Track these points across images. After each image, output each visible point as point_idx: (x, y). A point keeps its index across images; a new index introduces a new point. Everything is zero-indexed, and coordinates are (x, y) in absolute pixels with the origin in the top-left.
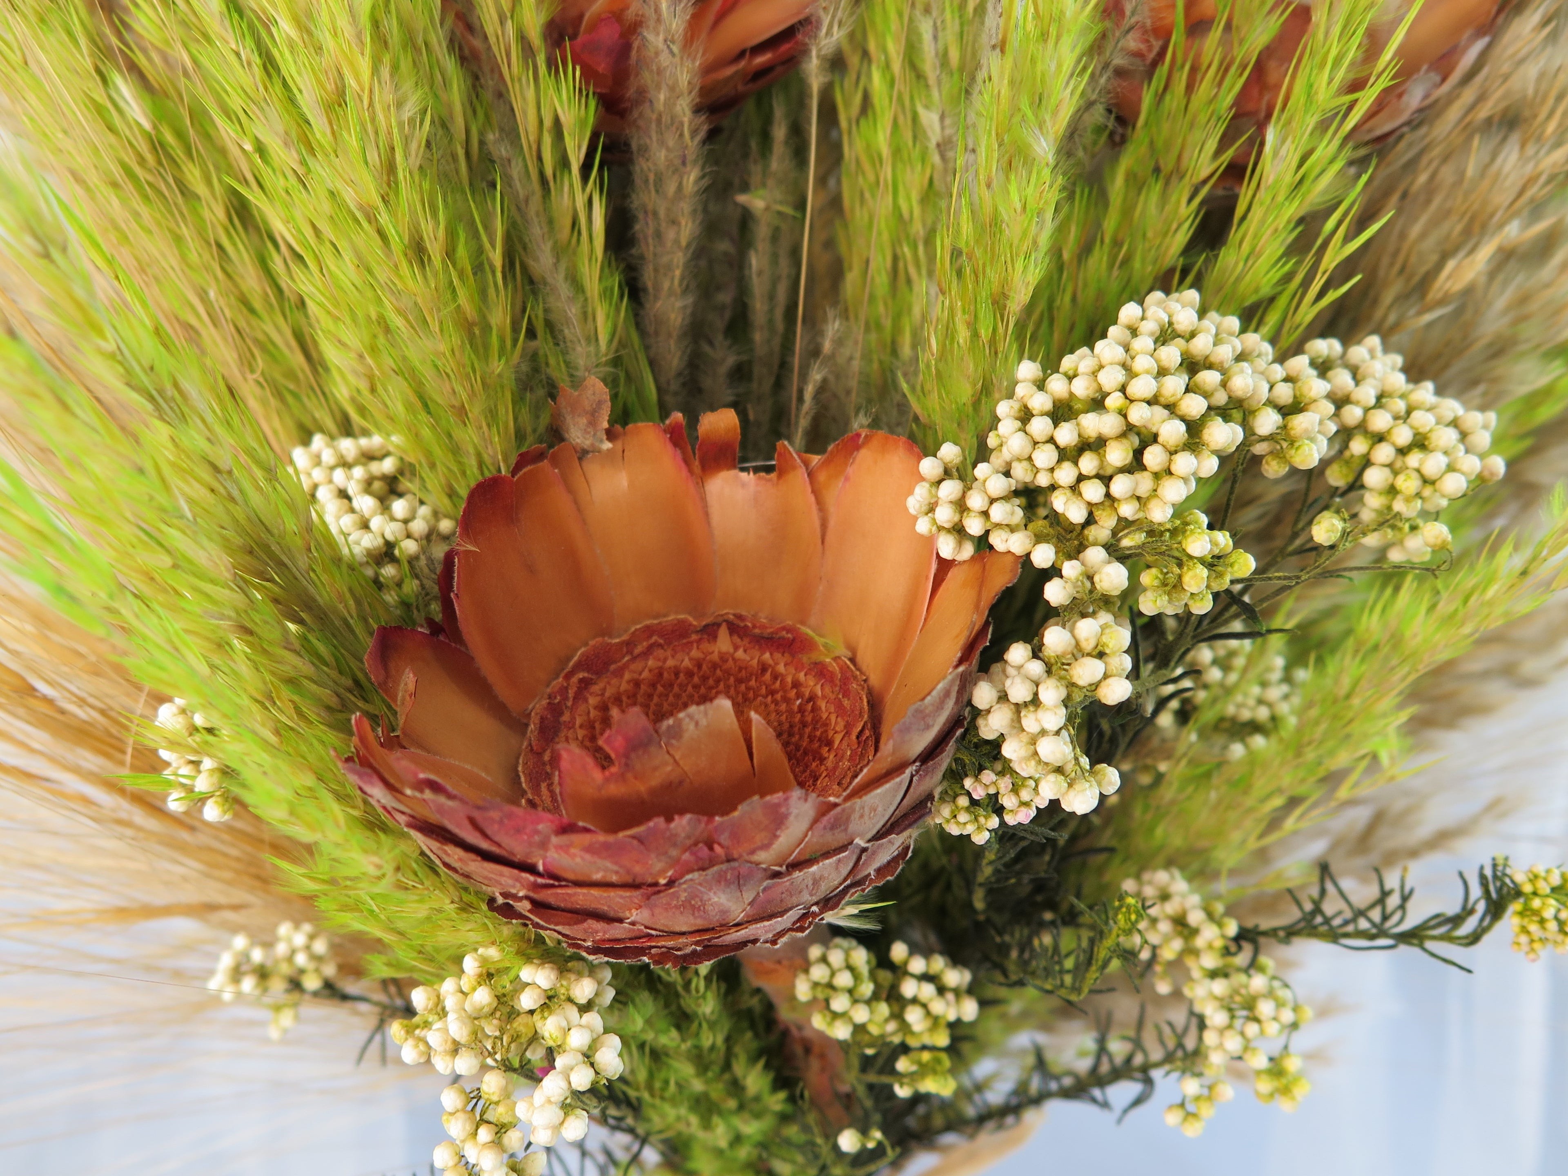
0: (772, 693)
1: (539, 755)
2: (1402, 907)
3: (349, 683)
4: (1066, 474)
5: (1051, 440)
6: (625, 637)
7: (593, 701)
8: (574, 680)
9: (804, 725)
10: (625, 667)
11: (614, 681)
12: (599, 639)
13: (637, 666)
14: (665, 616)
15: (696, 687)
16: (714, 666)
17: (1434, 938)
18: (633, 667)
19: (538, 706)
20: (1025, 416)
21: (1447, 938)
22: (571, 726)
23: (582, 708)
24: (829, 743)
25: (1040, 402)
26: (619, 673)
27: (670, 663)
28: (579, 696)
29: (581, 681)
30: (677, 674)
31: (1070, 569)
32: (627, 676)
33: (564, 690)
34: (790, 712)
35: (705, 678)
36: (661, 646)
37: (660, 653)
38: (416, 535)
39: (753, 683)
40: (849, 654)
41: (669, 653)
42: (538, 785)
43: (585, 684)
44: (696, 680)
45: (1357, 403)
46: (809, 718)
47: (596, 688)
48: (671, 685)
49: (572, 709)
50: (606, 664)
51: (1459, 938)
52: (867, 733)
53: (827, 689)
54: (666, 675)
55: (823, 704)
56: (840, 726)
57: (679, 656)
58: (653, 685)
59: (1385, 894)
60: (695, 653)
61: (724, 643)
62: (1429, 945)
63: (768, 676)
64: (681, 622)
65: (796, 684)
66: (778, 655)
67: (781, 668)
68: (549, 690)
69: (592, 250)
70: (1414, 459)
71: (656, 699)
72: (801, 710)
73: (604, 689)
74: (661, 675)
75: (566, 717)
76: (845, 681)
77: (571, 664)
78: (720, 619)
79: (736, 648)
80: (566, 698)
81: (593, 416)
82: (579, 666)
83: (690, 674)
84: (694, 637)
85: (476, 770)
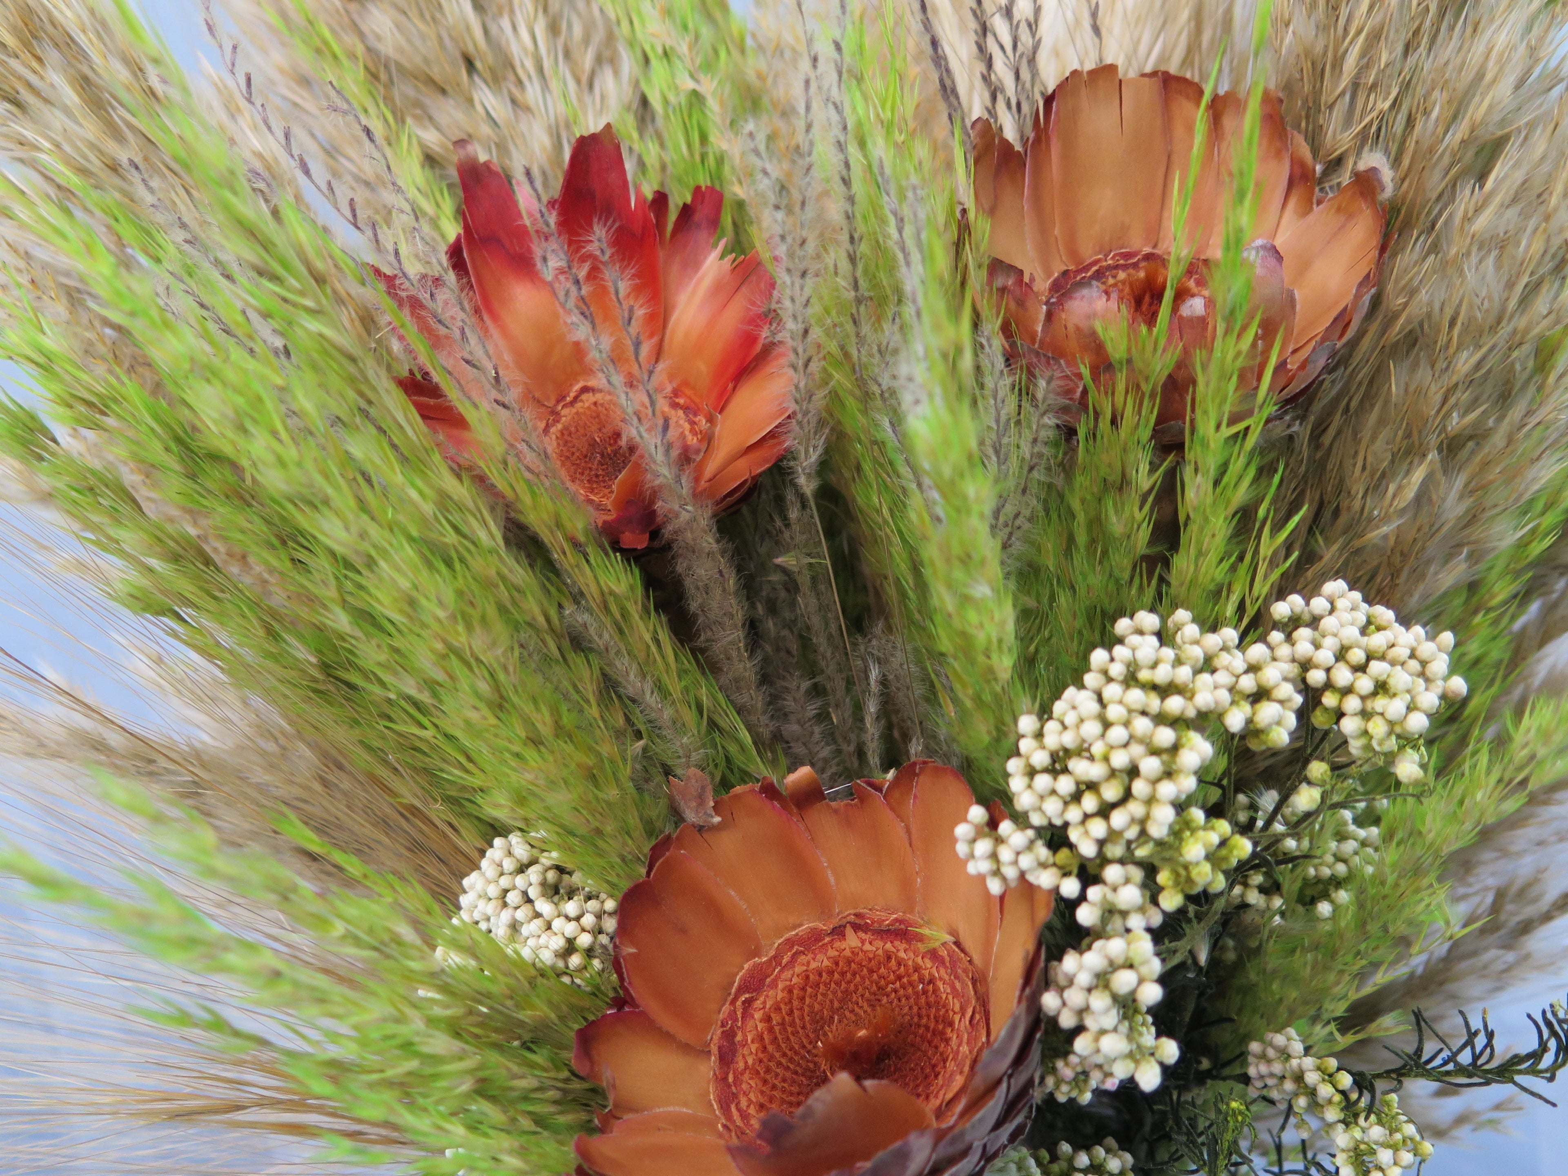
0: (899, 978)
1: (725, 1079)
2: (1489, 1044)
3: (566, 1074)
4: (1073, 814)
5: (1053, 792)
6: (772, 953)
7: (758, 1015)
8: (739, 1003)
9: (929, 1005)
10: (778, 977)
11: (771, 993)
12: (751, 962)
13: (787, 974)
14: (801, 925)
15: (838, 984)
16: (849, 962)
17: (1520, 1072)
18: (783, 976)
19: (715, 1035)
20: (1031, 772)
21: (1533, 1071)
22: (744, 1044)
23: (750, 1024)
24: (951, 1024)
25: (1040, 759)
26: (774, 985)
27: (813, 965)
28: (746, 1014)
29: (744, 1003)
30: (820, 975)
31: (1094, 893)
32: (781, 986)
33: (732, 1015)
34: (917, 993)
35: (843, 974)
36: (803, 953)
37: (803, 959)
38: (588, 928)
39: (882, 970)
40: (953, 939)
41: (810, 956)
42: (729, 1108)
43: (748, 1003)
44: (836, 976)
45: (1317, 667)
46: (932, 999)
47: (758, 1004)
48: (818, 985)
49: (741, 1028)
50: (762, 981)
51: (1541, 1072)
52: (977, 1017)
53: (942, 971)
54: (812, 977)
55: (940, 984)
56: (957, 1008)
57: (820, 957)
58: (803, 989)
59: (1472, 1035)
60: (832, 953)
61: (852, 940)
62: (1518, 1078)
63: (893, 962)
64: (813, 930)
65: (917, 969)
66: (897, 943)
67: (902, 954)
68: (721, 1016)
69: (667, 665)
70: (1379, 703)
71: (808, 1001)
72: (925, 992)
73: (764, 1003)
74: (807, 977)
75: (739, 1038)
76: (954, 963)
77: (733, 990)
78: (844, 921)
79: (863, 942)
80: (737, 1020)
81: (701, 799)
82: (740, 991)
83: (831, 973)
84: (827, 939)
85: (677, 1109)
